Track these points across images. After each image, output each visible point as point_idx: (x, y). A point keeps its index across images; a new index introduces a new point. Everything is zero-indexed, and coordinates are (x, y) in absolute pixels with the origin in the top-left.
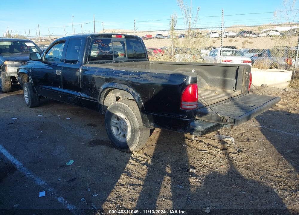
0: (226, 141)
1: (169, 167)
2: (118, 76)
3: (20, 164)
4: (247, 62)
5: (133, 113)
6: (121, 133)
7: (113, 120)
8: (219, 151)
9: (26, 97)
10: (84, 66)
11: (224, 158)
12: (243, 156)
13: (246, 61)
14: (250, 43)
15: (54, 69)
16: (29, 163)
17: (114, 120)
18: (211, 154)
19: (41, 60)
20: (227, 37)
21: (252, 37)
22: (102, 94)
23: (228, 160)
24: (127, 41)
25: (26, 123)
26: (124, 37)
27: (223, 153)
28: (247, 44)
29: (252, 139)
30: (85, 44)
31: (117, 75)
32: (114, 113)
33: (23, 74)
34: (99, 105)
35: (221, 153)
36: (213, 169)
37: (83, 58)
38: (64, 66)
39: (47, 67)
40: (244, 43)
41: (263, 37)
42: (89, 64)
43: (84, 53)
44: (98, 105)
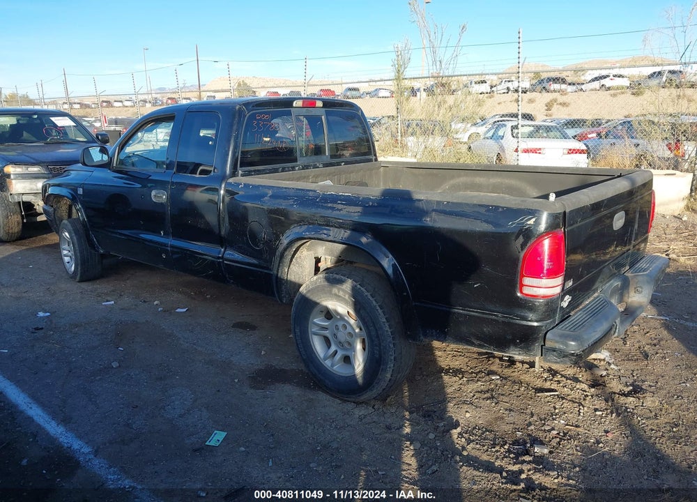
0: (592, 361)
1: (477, 443)
2: (333, 208)
3: (86, 450)
4: (576, 153)
5: (374, 302)
6: (336, 352)
7: (315, 320)
8: (586, 392)
9: (66, 256)
10: (231, 180)
11: (606, 409)
12: (650, 402)
13: (574, 150)
14: (564, 104)
15: (144, 186)
16: (108, 444)
17: (319, 320)
18: (569, 398)
19: (107, 166)
20: (510, 92)
21: (566, 90)
22: (286, 253)
23: (618, 415)
24: (327, 114)
25: (77, 326)
26: (322, 105)
27: (597, 395)
28: (555, 107)
29: (652, 352)
30: (232, 126)
31: (330, 205)
32: (318, 301)
33: (58, 197)
34: (277, 282)
35: (592, 396)
36: (589, 444)
37: (227, 160)
38: (175, 180)
39: (120, 183)
40: (549, 106)
41: (592, 90)
42: (242, 175)
43: (229, 148)
44: (274, 281)
